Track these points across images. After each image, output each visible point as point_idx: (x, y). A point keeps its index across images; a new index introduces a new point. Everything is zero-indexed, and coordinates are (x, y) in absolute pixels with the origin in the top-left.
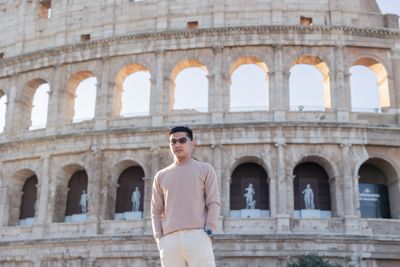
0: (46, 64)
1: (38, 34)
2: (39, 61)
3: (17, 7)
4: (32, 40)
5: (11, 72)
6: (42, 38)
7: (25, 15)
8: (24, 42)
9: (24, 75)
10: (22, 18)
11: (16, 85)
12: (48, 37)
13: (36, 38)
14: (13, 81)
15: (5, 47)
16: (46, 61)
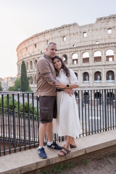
0: (113, 46)
1: (109, 37)
2: (111, 45)
3: (101, 29)
4: (107, 39)
5: (102, 47)
6: (110, 39)
7: (104, 32)
8: (105, 39)
9: (106, 48)
10: (103, 33)
11: (104, 50)
12: (112, 38)
13: (108, 39)
14: (103, 49)
15: (99, 40)
16: (113, 45)
